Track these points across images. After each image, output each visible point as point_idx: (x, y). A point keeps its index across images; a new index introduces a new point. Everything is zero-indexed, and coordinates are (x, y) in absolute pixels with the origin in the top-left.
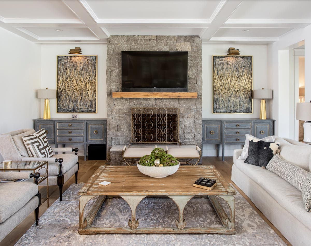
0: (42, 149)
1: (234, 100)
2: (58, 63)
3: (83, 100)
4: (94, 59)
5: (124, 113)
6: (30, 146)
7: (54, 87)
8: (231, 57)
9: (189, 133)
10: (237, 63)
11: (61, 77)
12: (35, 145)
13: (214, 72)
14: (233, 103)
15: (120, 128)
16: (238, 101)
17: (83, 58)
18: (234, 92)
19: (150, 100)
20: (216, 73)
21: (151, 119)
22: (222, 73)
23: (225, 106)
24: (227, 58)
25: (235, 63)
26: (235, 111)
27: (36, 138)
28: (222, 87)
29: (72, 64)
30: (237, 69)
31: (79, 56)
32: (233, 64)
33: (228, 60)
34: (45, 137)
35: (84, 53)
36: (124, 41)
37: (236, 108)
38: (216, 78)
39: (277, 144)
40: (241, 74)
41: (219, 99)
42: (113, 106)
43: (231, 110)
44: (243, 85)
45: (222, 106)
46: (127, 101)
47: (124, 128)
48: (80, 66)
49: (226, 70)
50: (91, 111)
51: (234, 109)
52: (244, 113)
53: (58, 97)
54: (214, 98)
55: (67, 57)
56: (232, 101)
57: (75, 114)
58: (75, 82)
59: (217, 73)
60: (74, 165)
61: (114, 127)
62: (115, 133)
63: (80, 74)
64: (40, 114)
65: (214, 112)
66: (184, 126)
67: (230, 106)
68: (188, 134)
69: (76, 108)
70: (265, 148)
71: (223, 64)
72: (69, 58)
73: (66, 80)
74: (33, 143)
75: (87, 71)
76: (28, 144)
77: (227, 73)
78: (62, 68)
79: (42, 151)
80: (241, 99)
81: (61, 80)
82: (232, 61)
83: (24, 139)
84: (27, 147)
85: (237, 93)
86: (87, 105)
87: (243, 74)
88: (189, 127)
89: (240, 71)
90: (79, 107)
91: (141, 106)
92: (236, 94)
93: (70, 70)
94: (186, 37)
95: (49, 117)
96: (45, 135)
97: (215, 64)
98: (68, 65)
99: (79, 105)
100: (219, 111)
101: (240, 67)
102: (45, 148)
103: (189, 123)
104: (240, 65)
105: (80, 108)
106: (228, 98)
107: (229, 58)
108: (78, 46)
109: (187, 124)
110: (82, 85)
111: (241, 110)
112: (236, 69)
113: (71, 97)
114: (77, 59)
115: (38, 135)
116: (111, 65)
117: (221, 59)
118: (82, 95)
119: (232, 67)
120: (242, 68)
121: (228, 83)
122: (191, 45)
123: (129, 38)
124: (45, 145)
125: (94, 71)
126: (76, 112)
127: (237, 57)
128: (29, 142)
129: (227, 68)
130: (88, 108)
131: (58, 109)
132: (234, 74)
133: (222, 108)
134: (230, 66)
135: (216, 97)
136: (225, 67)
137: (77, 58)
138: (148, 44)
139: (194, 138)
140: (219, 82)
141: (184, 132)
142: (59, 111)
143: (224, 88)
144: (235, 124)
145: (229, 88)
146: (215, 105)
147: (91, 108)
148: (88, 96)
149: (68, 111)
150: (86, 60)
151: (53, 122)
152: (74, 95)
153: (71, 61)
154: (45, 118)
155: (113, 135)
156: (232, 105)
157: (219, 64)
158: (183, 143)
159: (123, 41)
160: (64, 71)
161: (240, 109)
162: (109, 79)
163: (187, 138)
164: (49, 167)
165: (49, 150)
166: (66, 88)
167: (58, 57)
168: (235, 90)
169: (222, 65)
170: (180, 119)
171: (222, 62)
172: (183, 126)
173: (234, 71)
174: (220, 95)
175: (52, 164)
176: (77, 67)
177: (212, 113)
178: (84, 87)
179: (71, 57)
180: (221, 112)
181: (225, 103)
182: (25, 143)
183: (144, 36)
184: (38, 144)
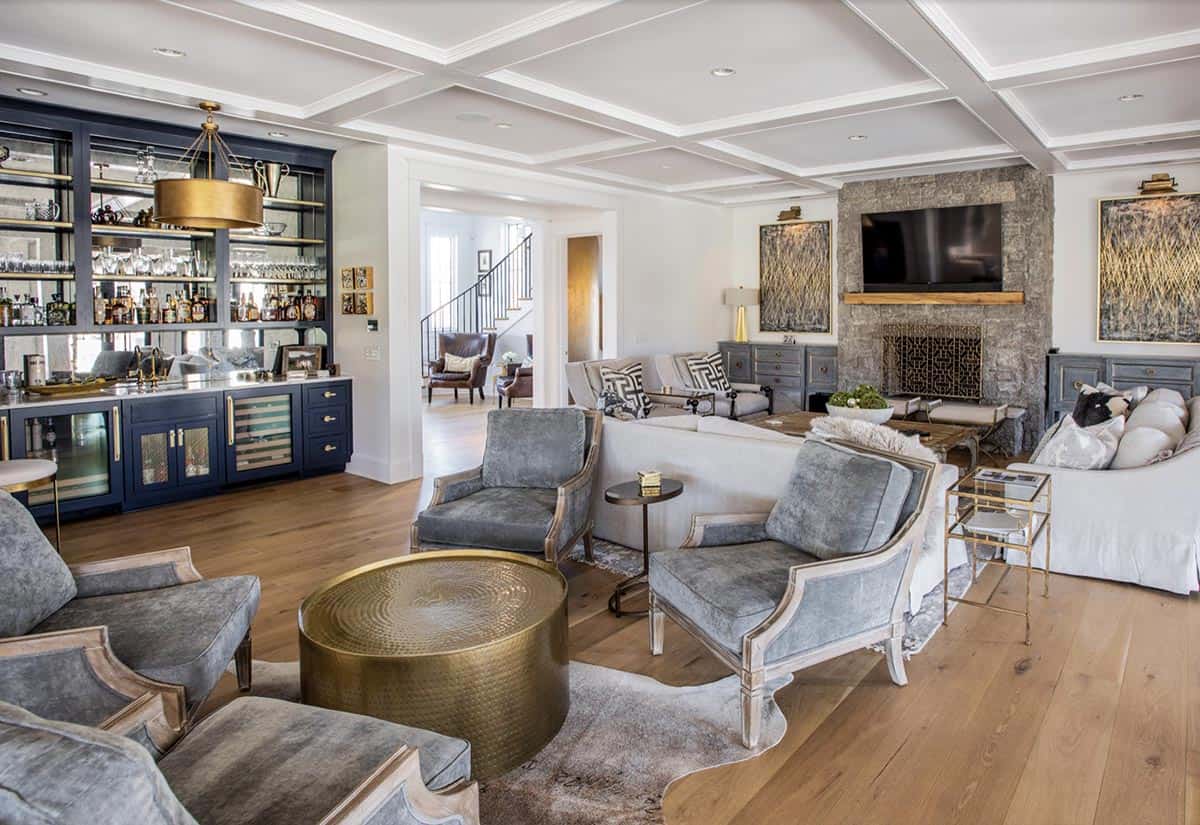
0: (714, 380)
1: (1163, 309)
2: (761, 239)
3: (805, 308)
4: (826, 228)
5: (871, 334)
6: (697, 373)
7: (754, 284)
8: (1155, 198)
9: (1009, 380)
10: (1174, 213)
11: (766, 264)
12: (704, 372)
13: (1103, 239)
14: (1159, 316)
15: (863, 364)
16: (1175, 312)
17: (804, 227)
18: (1162, 290)
19: (921, 309)
20: (1108, 242)
21: (920, 347)
22: (1126, 242)
23: (1133, 323)
24: (1141, 203)
25: (1168, 213)
26: (1164, 338)
27: (706, 363)
28: (1126, 276)
29: (785, 240)
30: (1174, 230)
31: (796, 224)
32: (1160, 217)
33: (1146, 208)
34: (720, 364)
35: (805, 217)
36: (870, 192)
37: (1167, 329)
38: (1110, 256)
39: (1125, 400)
40: (1188, 242)
41: (1115, 307)
42: (850, 320)
43: (1152, 335)
44: (1192, 269)
45: (1126, 325)
46: (876, 309)
47: (870, 364)
48: (800, 243)
49: (1139, 232)
50: (820, 330)
51: (1162, 332)
52: (1193, 342)
53: (761, 303)
54: (1103, 303)
55: (777, 226)
56: (1156, 310)
57: (790, 334)
58: (791, 275)
59: (1112, 242)
60: (761, 411)
61: (850, 361)
62: (852, 372)
63: (800, 258)
64: (731, 332)
65: (1101, 338)
66: (997, 365)
67: (1149, 324)
68: (1007, 384)
69: (792, 323)
70: (1098, 406)
71: (1130, 218)
72: (780, 228)
73: (775, 270)
74: (700, 370)
75: (812, 251)
76: (694, 371)
77: (1141, 242)
78: (767, 248)
79: (713, 383)
80: (1186, 307)
81: (766, 270)
82: (1159, 209)
83: (690, 362)
84: (693, 374)
85: (1171, 290)
86: (814, 318)
87: (1191, 241)
88: (1009, 368)
89: (1184, 233)
90: (798, 321)
91: (904, 321)
92: (1169, 293)
93: (782, 251)
94: (1002, 170)
95: (745, 339)
96: (720, 361)
97: (1105, 219)
98: (778, 242)
99: (799, 318)
100: (1117, 335)
101: (1184, 222)
102: (718, 379)
103: (1007, 357)
104: (1184, 218)
105: (801, 324)
106: (1143, 306)
107: (1147, 202)
108: (795, 204)
109: (1003, 360)
110: (804, 280)
111: (1186, 336)
112: (1171, 229)
113: (784, 303)
114: (793, 230)
115: (709, 360)
116: (847, 241)
117: (1123, 207)
118: (803, 298)
119: (1156, 225)
120: (1190, 224)
121: (1143, 265)
122: (1016, 187)
123: (881, 186)
124: (719, 375)
125: (826, 252)
126: (793, 330)
127: (1173, 198)
128: (695, 367)
129: (1142, 228)
130: (815, 324)
131: (761, 325)
132: (1164, 243)
133: (1125, 329)
134: (1150, 223)
135: (1108, 303)
136: (1135, 226)
137: (794, 227)
138: (917, 194)
139: (1020, 393)
140: (1117, 264)
141: (995, 377)
142: (762, 330)
143: (1133, 279)
144: (1143, 368)
145: (1146, 278)
146: (1105, 321)
147: (820, 323)
148: (815, 299)
149: (779, 329)
150: (811, 230)
151: (749, 346)
152: (788, 300)
153: (784, 233)
154: (738, 340)
155: (849, 375)
156: (1156, 323)
157: (1117, 221)
158: (994, 402)
159: (868, 192)
160: (771, 253)
161: (1181, 332)
162: (842, 270)
163: (1003, 392)
164: (717, 403)
165: (724, 383)
166: (776, 285)
167: (761, 228)
168: (1165, 284)
169: (1126, 221)
170: (985, 349)
171: (1128, 213)
172: (995, 365)
173: (1165, 236)
174: (1121, 297)
175: (720, 399)
176: (794, 244)
177: (1095, 339)
178: (808, 283)
179: (783, 225)
180: (1120, 339)
181: (1135, 318)
182: (691, 368)
183: (910, 178)
184: (707, 371)
